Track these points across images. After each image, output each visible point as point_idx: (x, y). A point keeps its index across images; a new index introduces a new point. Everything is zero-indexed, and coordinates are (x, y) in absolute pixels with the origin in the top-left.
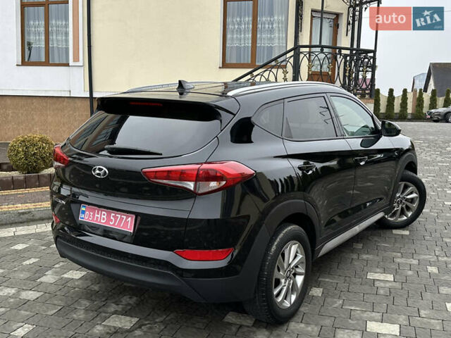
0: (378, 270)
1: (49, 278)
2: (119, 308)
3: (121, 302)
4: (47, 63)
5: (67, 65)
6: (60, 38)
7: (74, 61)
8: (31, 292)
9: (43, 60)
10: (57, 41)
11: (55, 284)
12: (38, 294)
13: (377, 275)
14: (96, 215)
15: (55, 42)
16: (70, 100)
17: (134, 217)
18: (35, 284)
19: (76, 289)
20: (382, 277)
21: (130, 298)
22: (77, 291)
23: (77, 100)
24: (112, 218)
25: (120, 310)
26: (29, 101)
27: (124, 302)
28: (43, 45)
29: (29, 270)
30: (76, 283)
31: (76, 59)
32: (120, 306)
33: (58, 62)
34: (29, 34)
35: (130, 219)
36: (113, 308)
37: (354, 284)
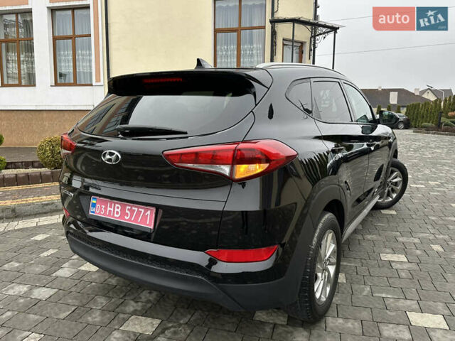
0: (388, 250)
1: (65, 271)
2: (139, 306)
3: (140, 298)
4: (75, 84)
5: (91, 85)
6: (85, 64)
7: (97, 81)
8: (44, 289)
9: (72, 81)
10: (83, 67)
11: (71, 278)
12: (52, 292)
13: (389, 255)
14: (109, 209)
15: (81, 68)
17: (154, 210)
18: (50, 279)
19: (93, 283)
20: (395, 258)
21: (150, 293)
22: (93, 286)
24: (127, 211)
25: (139, 309)
26: (62, 114)
27: (143, 299)
28: (71, 70)
29: (45, 263)
30: (93, 277)
31: (98, 80)
32: (140, 304)
33: (83, 83)
34: (60, 62)
35: (149, 212)
36: (132, 306)
37: (373, 267)
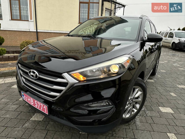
4: (20, 20)
5: (28, 21)
15: (23, 13)
16: (29, 32)
23: (32, 32)
31: (31, 19)
